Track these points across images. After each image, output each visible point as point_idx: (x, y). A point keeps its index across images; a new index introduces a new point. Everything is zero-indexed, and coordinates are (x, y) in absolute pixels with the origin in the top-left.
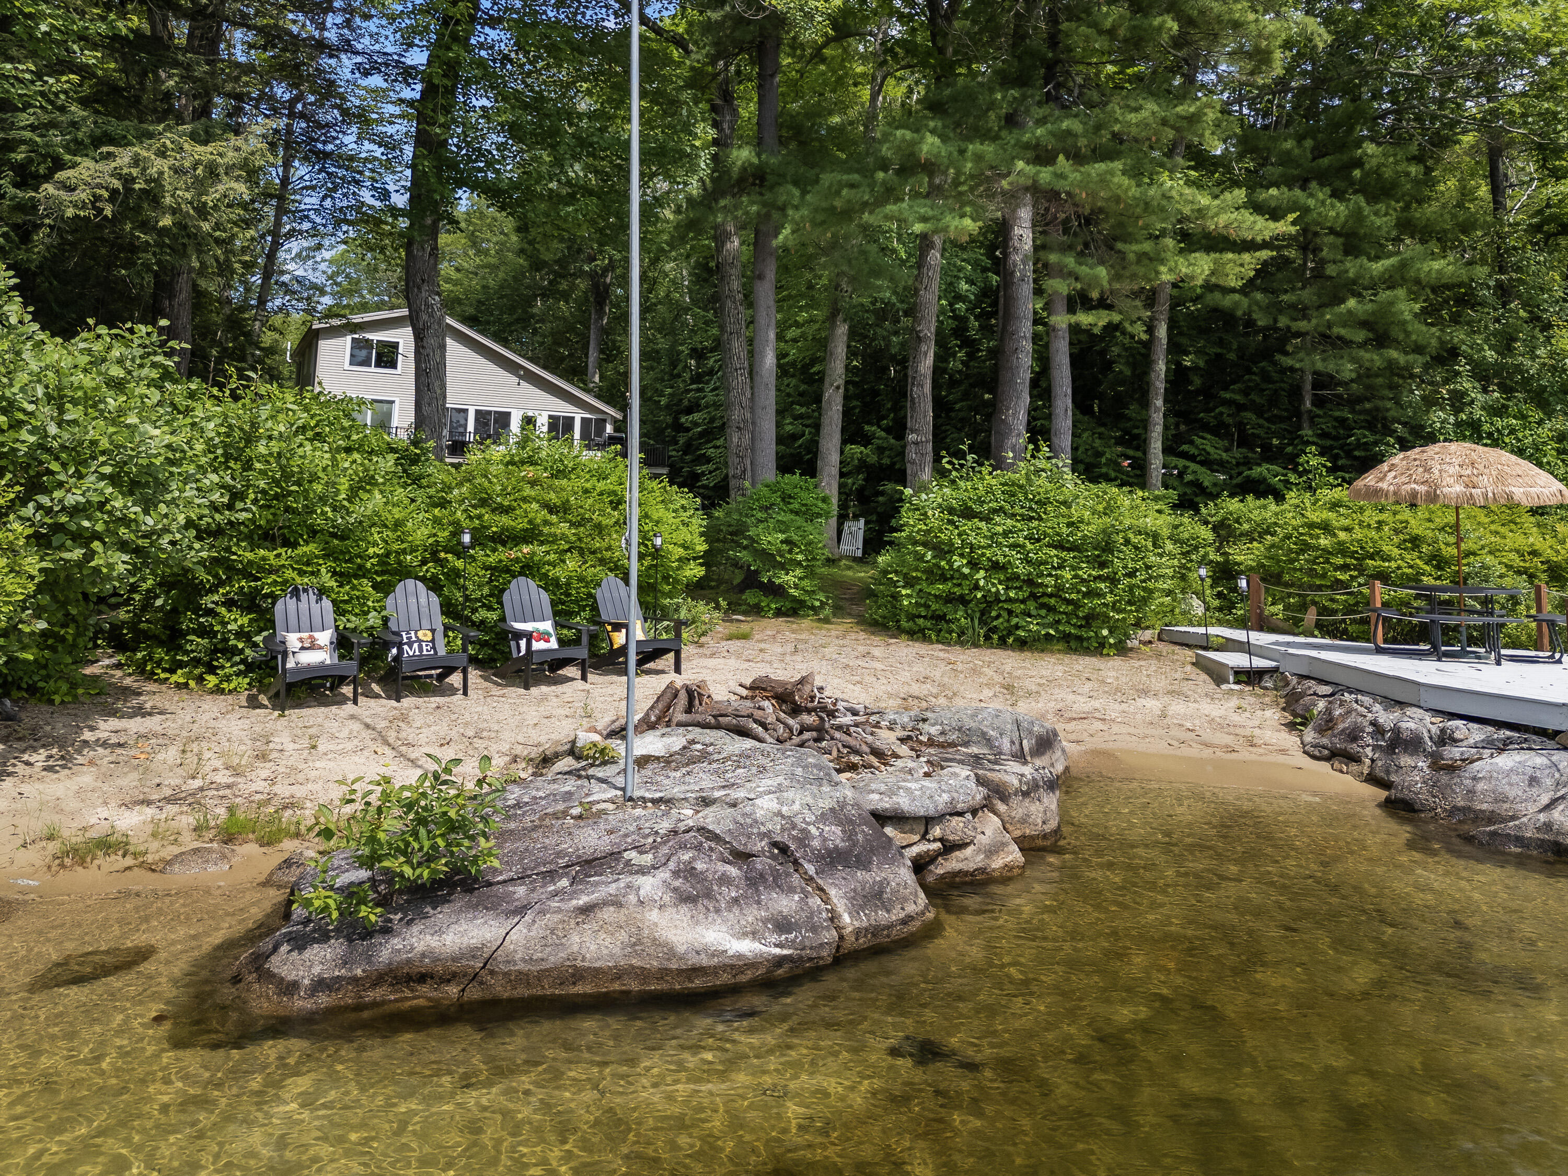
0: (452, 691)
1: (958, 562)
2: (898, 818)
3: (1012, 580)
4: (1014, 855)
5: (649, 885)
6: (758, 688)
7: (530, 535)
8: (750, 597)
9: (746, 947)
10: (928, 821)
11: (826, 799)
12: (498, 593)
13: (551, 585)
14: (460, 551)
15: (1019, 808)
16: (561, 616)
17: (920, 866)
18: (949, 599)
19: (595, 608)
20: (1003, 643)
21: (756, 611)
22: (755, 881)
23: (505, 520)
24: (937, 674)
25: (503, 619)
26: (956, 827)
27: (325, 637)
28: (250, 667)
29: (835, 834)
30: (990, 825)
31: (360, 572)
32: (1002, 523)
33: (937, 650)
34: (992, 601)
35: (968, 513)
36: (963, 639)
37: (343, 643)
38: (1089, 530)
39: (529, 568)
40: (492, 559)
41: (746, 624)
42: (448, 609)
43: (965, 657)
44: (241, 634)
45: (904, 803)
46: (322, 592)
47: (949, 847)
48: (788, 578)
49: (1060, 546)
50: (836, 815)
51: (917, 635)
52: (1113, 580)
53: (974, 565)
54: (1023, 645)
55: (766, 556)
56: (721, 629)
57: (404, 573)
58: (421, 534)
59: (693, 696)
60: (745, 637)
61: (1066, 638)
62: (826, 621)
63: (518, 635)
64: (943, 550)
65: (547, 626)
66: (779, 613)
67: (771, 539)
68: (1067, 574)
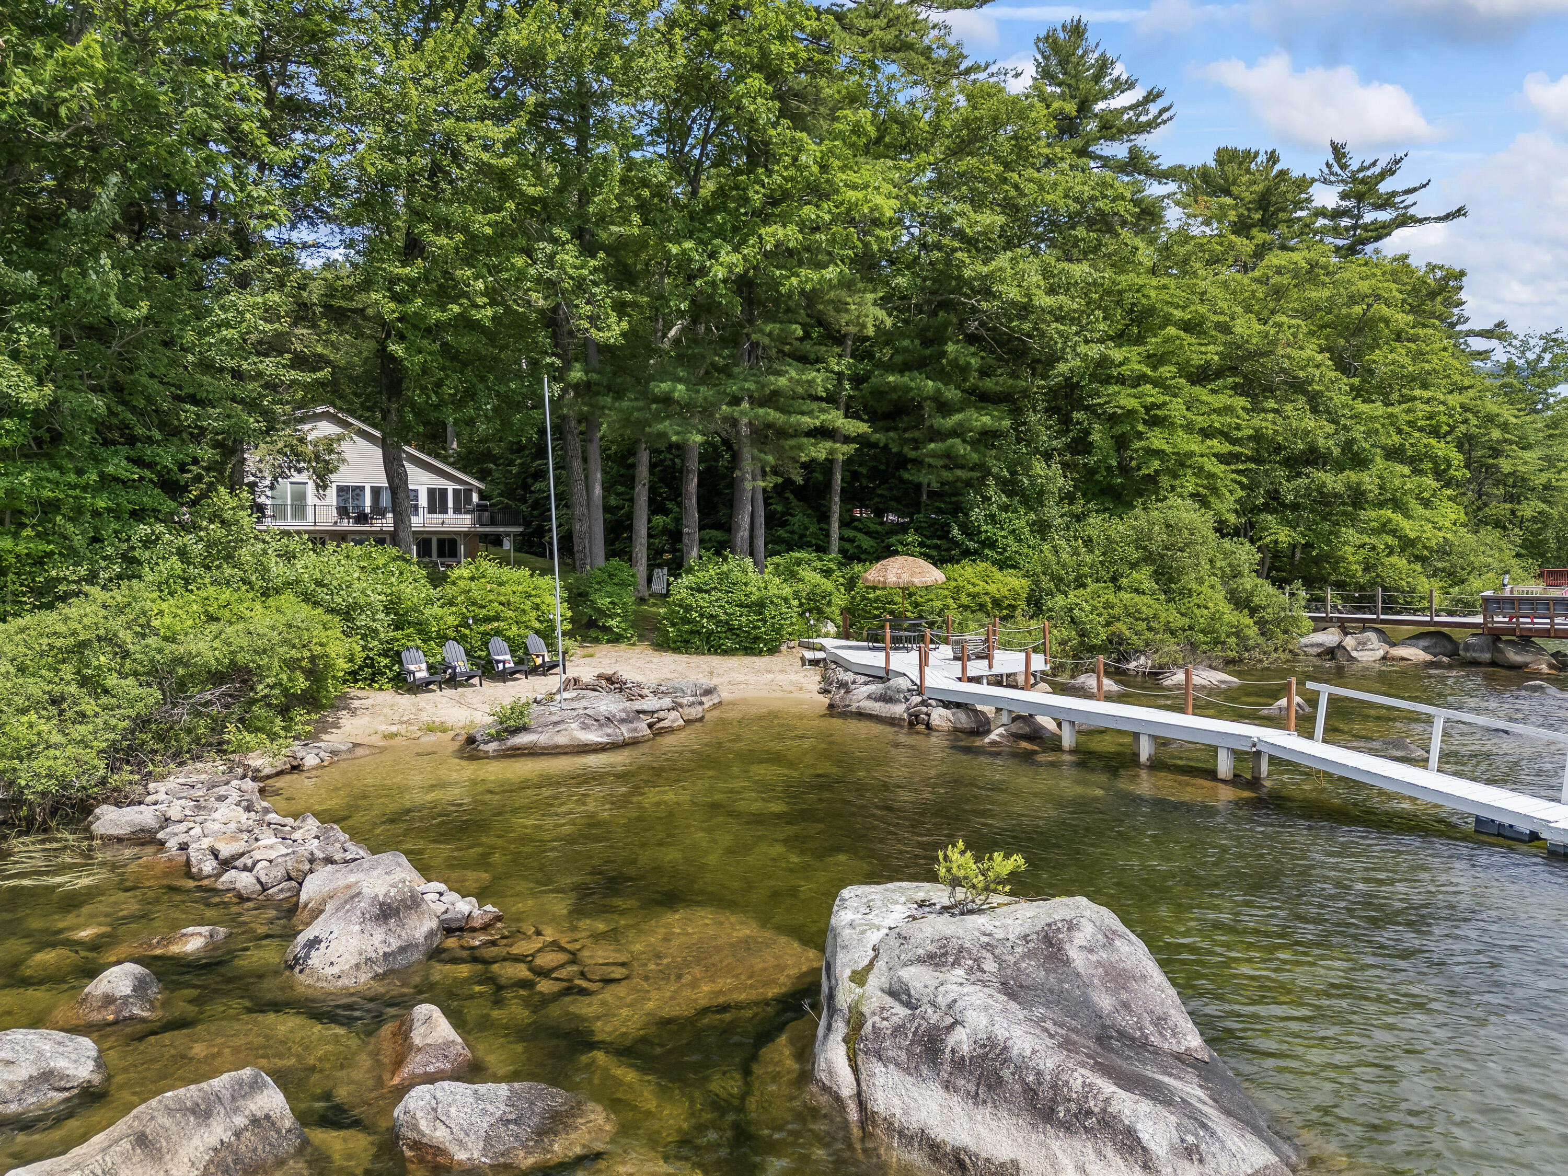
0: (474, 686)
1: (695, 615)
2: (644, 712)
3: (718, 623)
4: (681, 722)
5: (574, 726)
6: (599, 677)
7: (497, 618)
8: (593, 633)
9: (600, 740)
10: (653, 712)
11: (622, 706)
12: (486, 644)
13: (507, 639)
14: (468, 626)
15: (687, 710)
16: (513, 652)
17: (650, 726)
18: (692, 632)
19: (526, 648)
20: (716, 653)
21: (597, 641)
22: (601, 726)
23: (484, 611)
24: (680, 669)
25: (489, 654)
26: (662, 714)
27: (424, 666)
28: (390, 680)
29: (623, 715)
30: (674, 714)
31: (431, 639)
32: (716, 594)
33: (684, 658)
34: (710, 633)
35: (700, 590)
36: (699, 652)
37: (430, 667)
38: (754, 598)
39: (498, 632)
40: (481, 629)
41: (592, 649)
42: (468, 653)
43: (695, 660)
44: (386, 667)
45: (645, 707)
46: (418, 648)
47: (660, 720)
48: (612, 623)
49: (741, 606)
50: (624, 710)
51: (676, 650)
52: (764, 621)
53: (702, 616)
54: (725, 653)
55: (600, 611)
56: (580, 652)
57: (446, 638)
58: (452, 621)
59: (576, 681)
60: (591, 656)
61: (746, 648)
62: (634, 644)
63: (498, 662)
64: (688, 609)
65: (508, 657)
66: (609, 641)
67: (603, 602)
68: (744, 619)
